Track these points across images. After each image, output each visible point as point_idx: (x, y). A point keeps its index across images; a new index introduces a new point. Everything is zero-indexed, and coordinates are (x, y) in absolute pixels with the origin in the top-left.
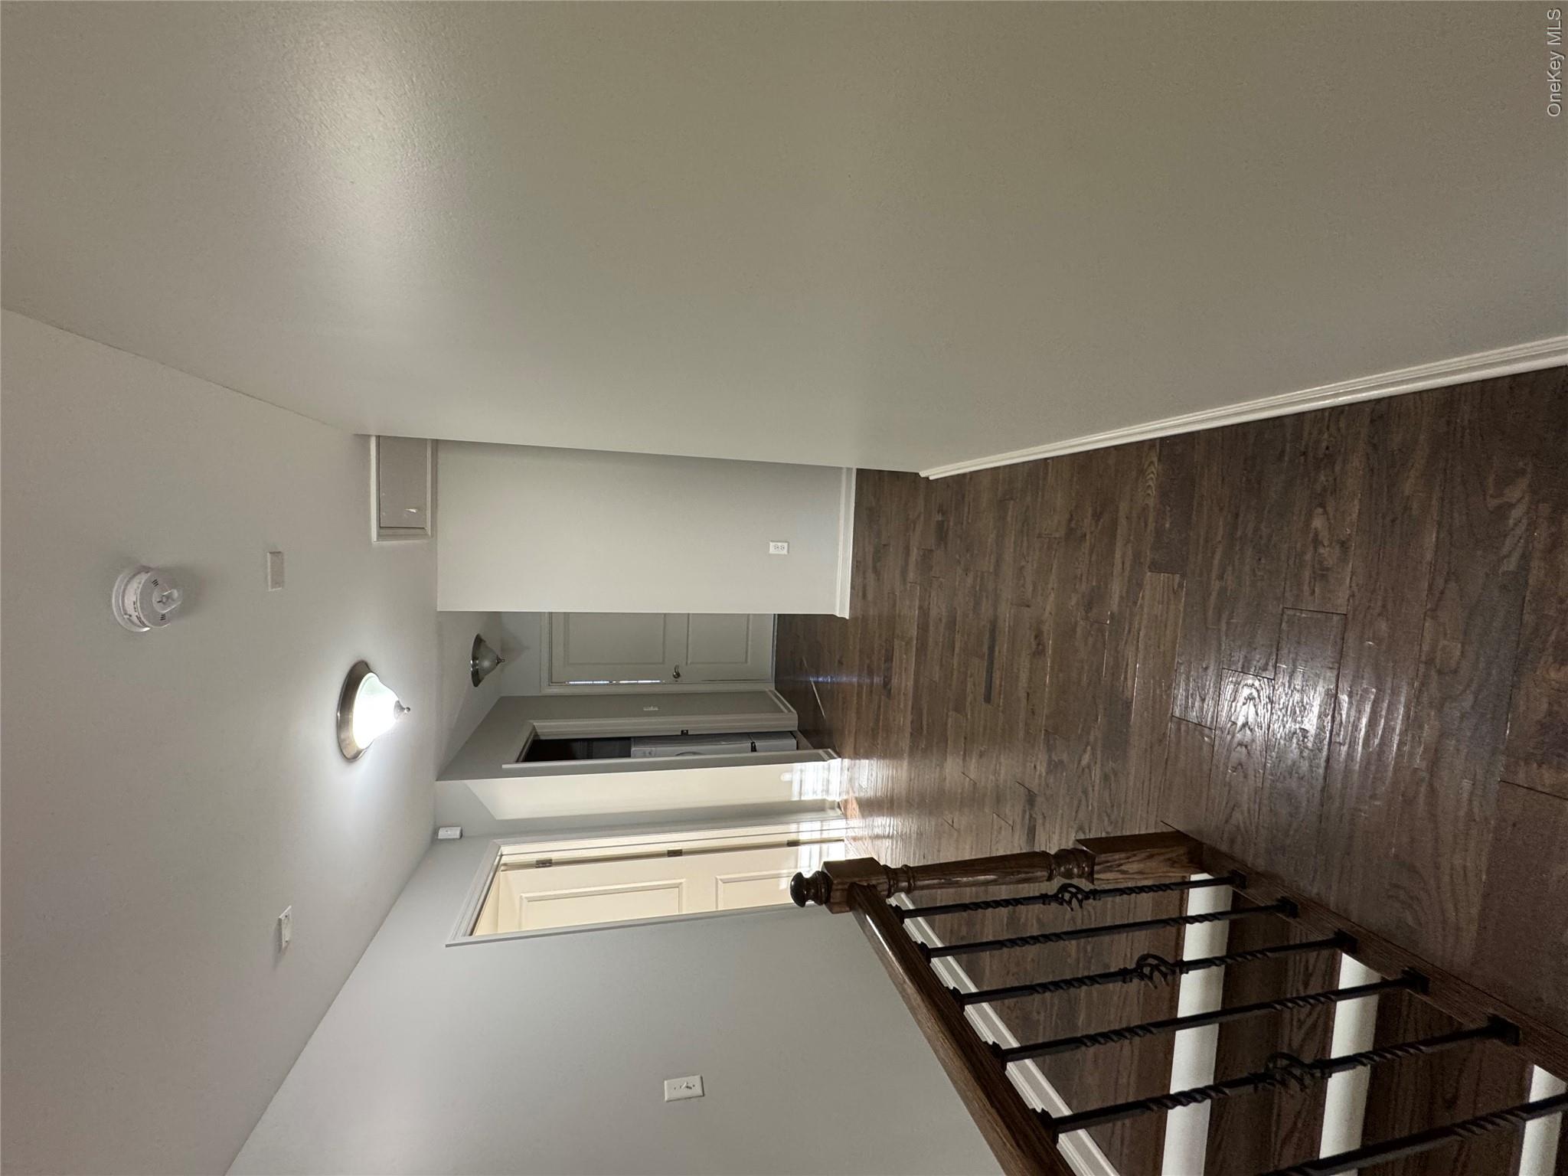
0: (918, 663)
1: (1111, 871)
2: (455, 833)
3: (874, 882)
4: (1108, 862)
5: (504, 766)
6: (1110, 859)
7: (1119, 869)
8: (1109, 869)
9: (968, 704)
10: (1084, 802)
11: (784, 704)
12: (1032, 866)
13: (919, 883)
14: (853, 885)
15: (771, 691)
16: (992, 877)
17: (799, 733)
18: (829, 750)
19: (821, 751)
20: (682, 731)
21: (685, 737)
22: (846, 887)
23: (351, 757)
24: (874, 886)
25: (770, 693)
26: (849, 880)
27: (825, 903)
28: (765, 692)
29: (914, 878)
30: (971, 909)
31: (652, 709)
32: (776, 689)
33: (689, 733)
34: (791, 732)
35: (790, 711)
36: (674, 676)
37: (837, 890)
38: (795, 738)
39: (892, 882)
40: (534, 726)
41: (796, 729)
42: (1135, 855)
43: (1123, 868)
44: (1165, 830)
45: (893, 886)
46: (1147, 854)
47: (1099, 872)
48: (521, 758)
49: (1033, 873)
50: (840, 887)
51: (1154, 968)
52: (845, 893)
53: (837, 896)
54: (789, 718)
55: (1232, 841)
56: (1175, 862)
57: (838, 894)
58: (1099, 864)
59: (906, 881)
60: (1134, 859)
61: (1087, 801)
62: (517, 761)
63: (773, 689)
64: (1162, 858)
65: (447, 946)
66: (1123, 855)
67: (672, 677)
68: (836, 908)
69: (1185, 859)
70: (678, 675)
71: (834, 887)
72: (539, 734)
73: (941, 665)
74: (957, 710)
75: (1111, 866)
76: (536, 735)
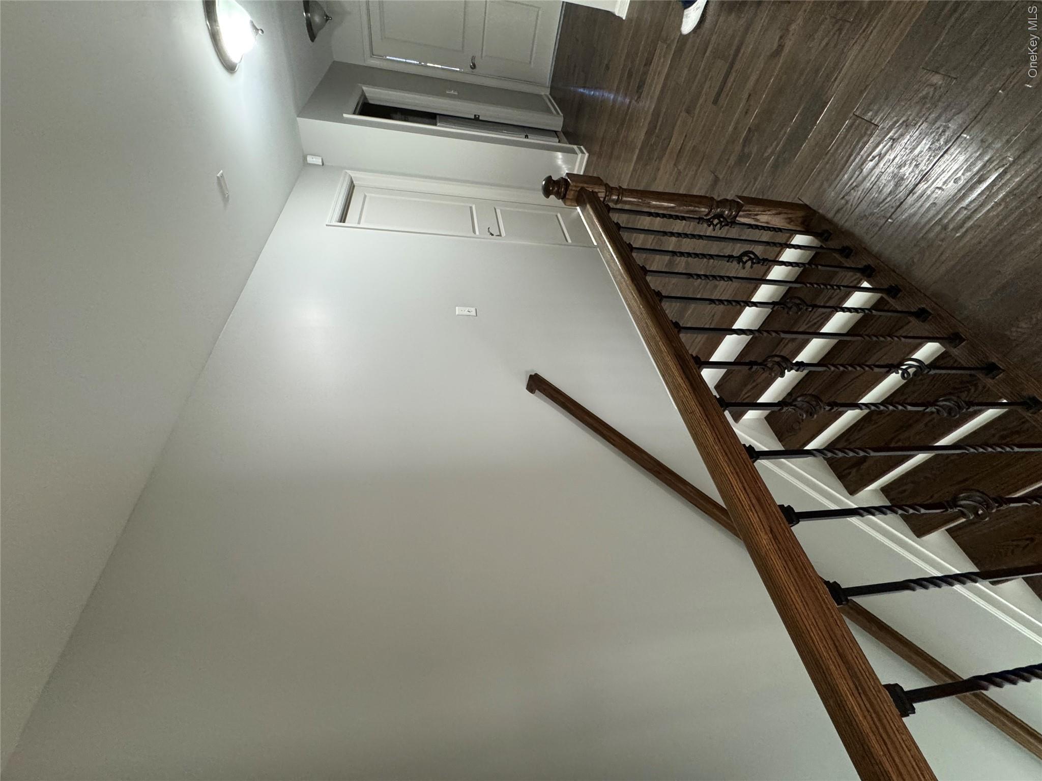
0: (671, 67)
1: (749, 218)
2: (318, 161)
3: (596, 190)
4: (750, 211)
5: (345, 115)
6: (751, 209)
7: (755, 217)
8: (748, 216)
9: (699, 105)
10: (752, 184)
11: (553, 106)
12: (700, 203)
13: (625, 199)
14: (582, 188)
15: (546, 95)
16: (672, 205)
17: (562, 134)
18: (582, 147)
19: (575, 147)
20: (475, 116)
21: (476, 122)
22: (578, 189)
23: (230, 68)
24: (597, 193)
25: (544, 96)
26: (581, 185)
27: (562, 199)
28: (541, 95)
29: (622, 194)
30: (653, 216)
31: (452, 92)
32: (550, 94)
33: (480, 118)
34: (556, 132)
35: (558, 113)
36: (471, 66)
37: (572, 190)
38: (558, 137)
39: (608, 193)
40: (363, 91)
41: (560, 130)
42: (769, 211)
43: (758, 217)
44: (797, 202)
45: (608, 196)
46: (778, 211)
47: (741, 217)
48: (357, 111)
49: (699, 208)
50: (574, 188)
51: (751, 259)
52: (577, 193)
53: (571, 194)
54: (556, 122)
55: (838, 211)
56: (792, 221)
57: (572, 192)
58: (744, 211)
59: (616, 195)
60: (769, 213)
61: (754, 184)
62: (354, 113)
63: (548, 94)
64: (786, 216)
65: (327, 225)
66: (761, 209)
67: (470, 68)
68: (569, 203)
69: (800, 220)
70: (474, 67)
71: (570, 188)
72: (368, 98)
73: (689, 70)
74: (688, 111)
75: (750, 214)
76: (365, 98)
